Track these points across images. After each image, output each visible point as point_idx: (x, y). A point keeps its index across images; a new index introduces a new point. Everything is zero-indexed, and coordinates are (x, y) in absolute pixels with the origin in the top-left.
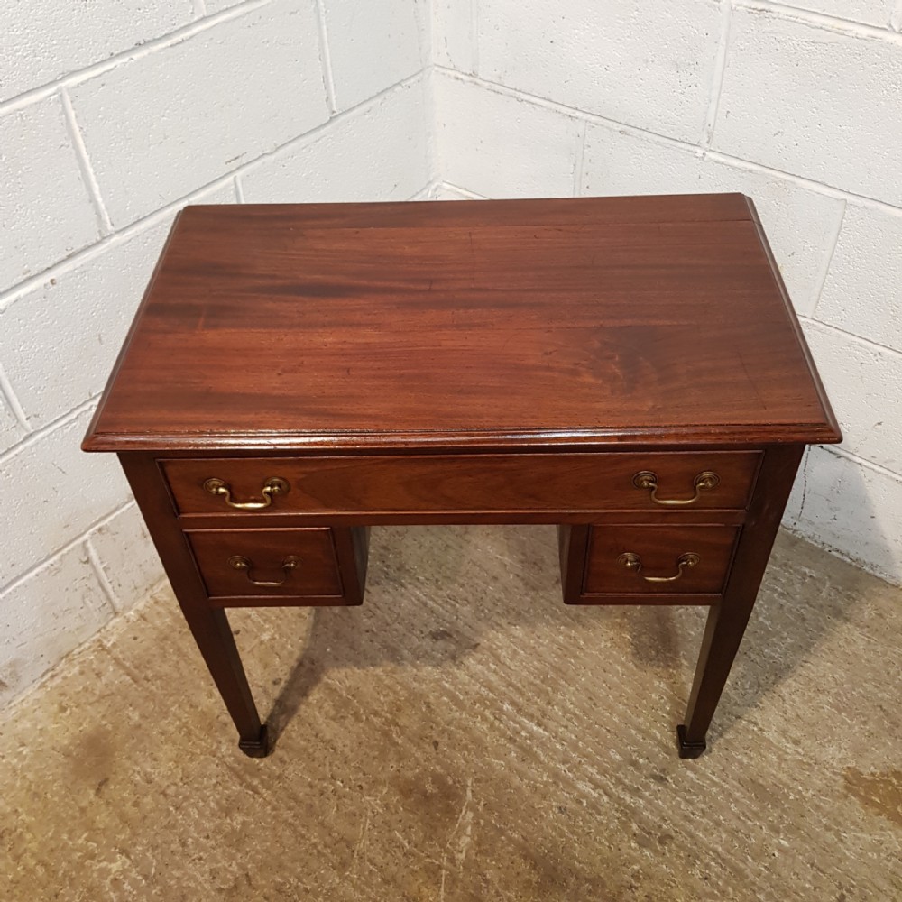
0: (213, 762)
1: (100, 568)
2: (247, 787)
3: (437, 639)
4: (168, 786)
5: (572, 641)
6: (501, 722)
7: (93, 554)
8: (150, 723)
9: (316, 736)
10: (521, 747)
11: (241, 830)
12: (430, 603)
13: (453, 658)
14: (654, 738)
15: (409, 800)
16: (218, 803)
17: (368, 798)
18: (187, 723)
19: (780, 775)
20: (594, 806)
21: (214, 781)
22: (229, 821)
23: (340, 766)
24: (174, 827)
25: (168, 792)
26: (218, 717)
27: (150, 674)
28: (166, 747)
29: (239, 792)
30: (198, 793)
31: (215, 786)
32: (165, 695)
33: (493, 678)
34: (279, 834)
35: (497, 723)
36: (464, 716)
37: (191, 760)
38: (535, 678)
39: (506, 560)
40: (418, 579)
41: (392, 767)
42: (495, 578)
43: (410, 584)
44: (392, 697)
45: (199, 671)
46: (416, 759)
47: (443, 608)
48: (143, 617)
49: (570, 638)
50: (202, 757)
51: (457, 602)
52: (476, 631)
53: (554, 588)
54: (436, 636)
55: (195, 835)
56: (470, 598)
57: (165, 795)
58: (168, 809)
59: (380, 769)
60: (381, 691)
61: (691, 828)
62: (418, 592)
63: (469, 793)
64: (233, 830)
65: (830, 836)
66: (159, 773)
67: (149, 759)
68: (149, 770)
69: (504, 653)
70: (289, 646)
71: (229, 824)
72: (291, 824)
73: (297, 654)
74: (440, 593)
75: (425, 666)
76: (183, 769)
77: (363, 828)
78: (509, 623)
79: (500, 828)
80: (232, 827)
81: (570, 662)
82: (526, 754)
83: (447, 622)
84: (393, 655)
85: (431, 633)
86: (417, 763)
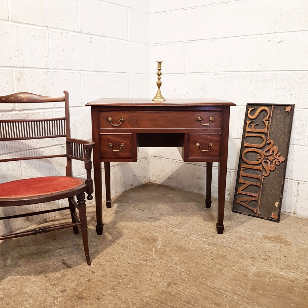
2: (97, 239)
12: (148, 214)
13: (154, 221)
14: (211, 231)
15: (143, 240)
17: (131, 240)
19: (246, 236)
20: (195, 240)
33: (166, 223)
35: (167, 229)
36: (158, 228)
38: (177, 223)
39: (168, 208)
40: (144, 210)
41: (138, 235)
42: (165, 210)
43: (142, 211)
44: (137, 226)
47: (151, 214)
49: (186, 218)
51: (155, 213)
52: (160, 217)
53: (181, 211)
56: (158, 213)
59: (135, 236)
60: (134, 225)
61: (222, 243)
62: (144, 212)
63: (160, 239)
65: (260, 245)
69: (168, 220)
74: (150, 212)
75: (147, 222)
77: (130, 244)
78: (169, 216)
79: (169, 243)
81: (187, 221)
82: (175, 233)
83: (152, 216)
84: (138, 220)
85: (148, 218)
86: (145, 235)
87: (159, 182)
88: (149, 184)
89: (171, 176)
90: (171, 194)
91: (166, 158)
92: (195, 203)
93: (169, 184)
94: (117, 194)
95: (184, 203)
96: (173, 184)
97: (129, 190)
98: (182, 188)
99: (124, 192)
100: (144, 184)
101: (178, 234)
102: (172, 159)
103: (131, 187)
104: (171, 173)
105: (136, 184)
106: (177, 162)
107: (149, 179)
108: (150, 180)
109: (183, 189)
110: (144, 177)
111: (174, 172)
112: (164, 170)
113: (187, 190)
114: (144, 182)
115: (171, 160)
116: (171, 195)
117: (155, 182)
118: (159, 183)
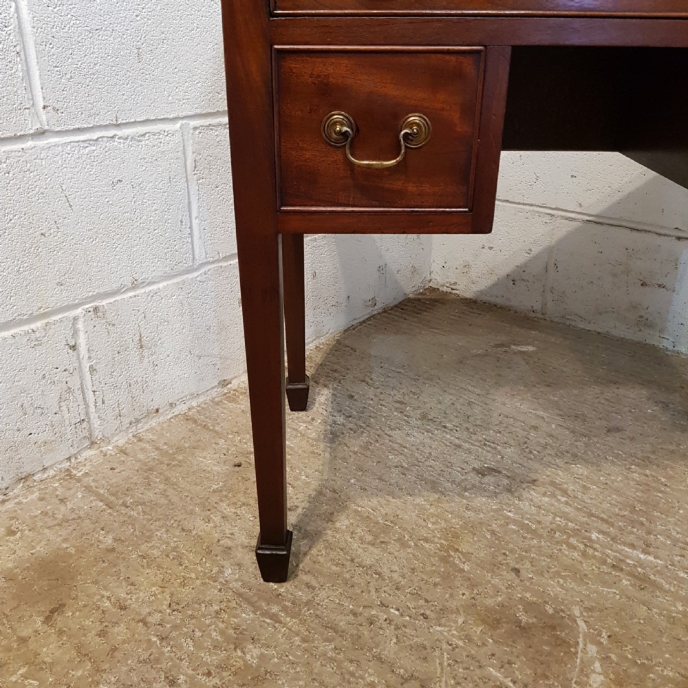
0: (215, 587)
1: (86, 365)
2: (263, 615)
3: (483, 475)
4: (150, 613)
5: (650, 479)
6: (595, 549)
7: (82, 341)
8: (127, 546)
9: (352, 560)
10: (631, 574)
11: (259, 667)
12: (467, 445)
13: (509, 491)
15: (498, 631)
16: (222, 633)
17: (438, 628)
18: (177, 547)
21: (216, 608)
22: (239, 653)
23: (391, 592)
24: (157, 661)
25: (149, 619)
26: (219, 541)
27: (129, 500)
28: (148, 571)
29: (253, 620)
30: (193, 621)
31: (217, 613)
32: (149, 520)
33: (567, 509)
34: (316, 671)
35: (590, 551)
36: (543, 543)
37: (183, 585)
38: (620, 509)
39: (541, 413)
40: (445, 427)
41: (463, 594)
42: (535, 428)
43: (438, 430)
44: (443, 524)
45: (191, 498)
46: (494, 586)
47: (482, 448)
48: (123, 452)
49: (647, 476)
50: (198, 582)
51: (498, 445)
52: (530, 469)
53: (608, 436)
54: (481, 472)
55: (190, 672)
56: (512, 442)
57: (145, 624)
58: (150, 640)
59: (447, 596)
60: (428, 519)
62: (448, 436)
64: (247, 666)
66: (137, 599)
67: (124, 583)
68: (123, 595)
69: (572, 488)
70: (304, 477)
71: (239, 657)
72: (332, 659)
73: (315, 484)
74: (474, 437)
75: (477, 497)
76: (172, 595)
77: (441, 664)
78: (566, 463)
79: (643, 664)
80: (245, 662)
81: (659, 496)
82: (643, 582)
83: (490, 460)
84: (434, 486)
85: (474, 469)
86: (498, 591)
87: (466, 289)
88: (429, 295)
89: (523, 269)
90: (529, 344)
91: (507, 201)
92: (644, 392)
93: (509, 299)
94: (323, 340)
95: (597, 389)
96: (526, 300)
97: (364, 322)
98: (563, 317)
99: (345, 331)
100: (411, 296)
101: (654, 584)
102: (531, 205)
103: (370, 310)
104: (522, 259)
105: (387, 298)
106: (552, 215)
107: (429, 279)
108: (430, 281)
109: (568, 322)
110: (414, 270)
111: (536, 257)
112: (491, 248)
113: (582, 325)
114: (410, 288)
115: (528, 208)
116: (531, 348)
117: (449, 290)
118: (468, 295)
